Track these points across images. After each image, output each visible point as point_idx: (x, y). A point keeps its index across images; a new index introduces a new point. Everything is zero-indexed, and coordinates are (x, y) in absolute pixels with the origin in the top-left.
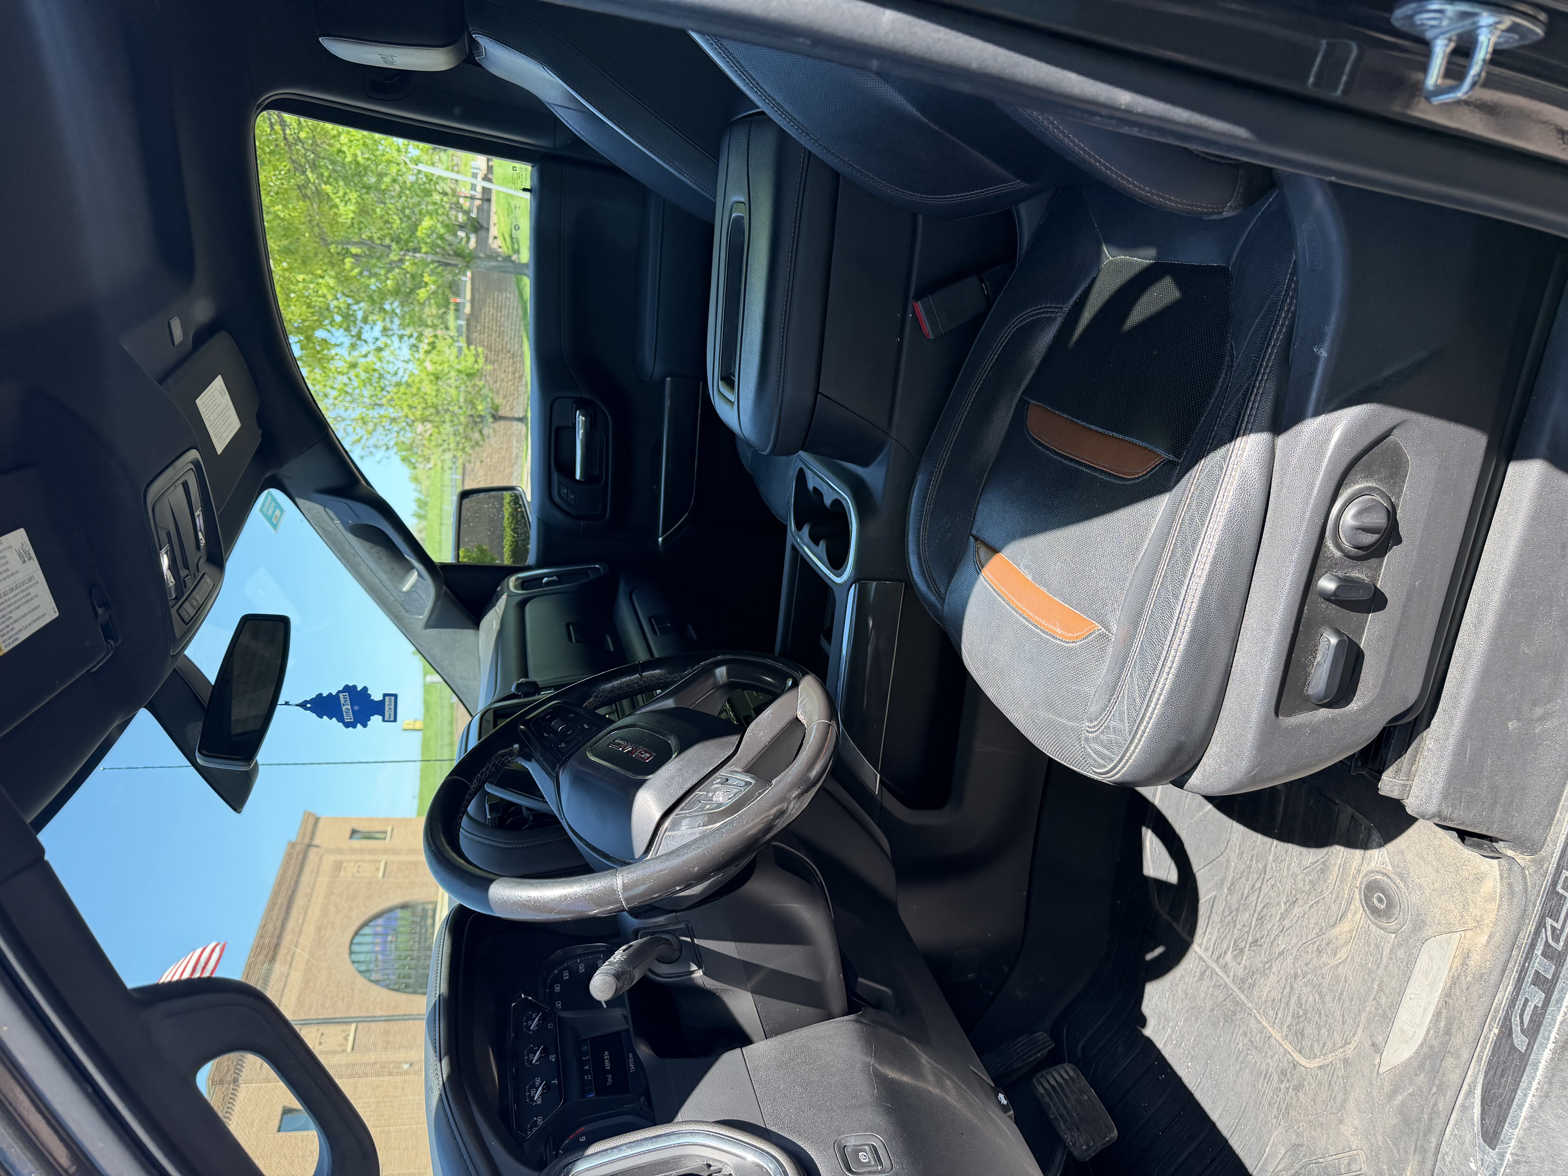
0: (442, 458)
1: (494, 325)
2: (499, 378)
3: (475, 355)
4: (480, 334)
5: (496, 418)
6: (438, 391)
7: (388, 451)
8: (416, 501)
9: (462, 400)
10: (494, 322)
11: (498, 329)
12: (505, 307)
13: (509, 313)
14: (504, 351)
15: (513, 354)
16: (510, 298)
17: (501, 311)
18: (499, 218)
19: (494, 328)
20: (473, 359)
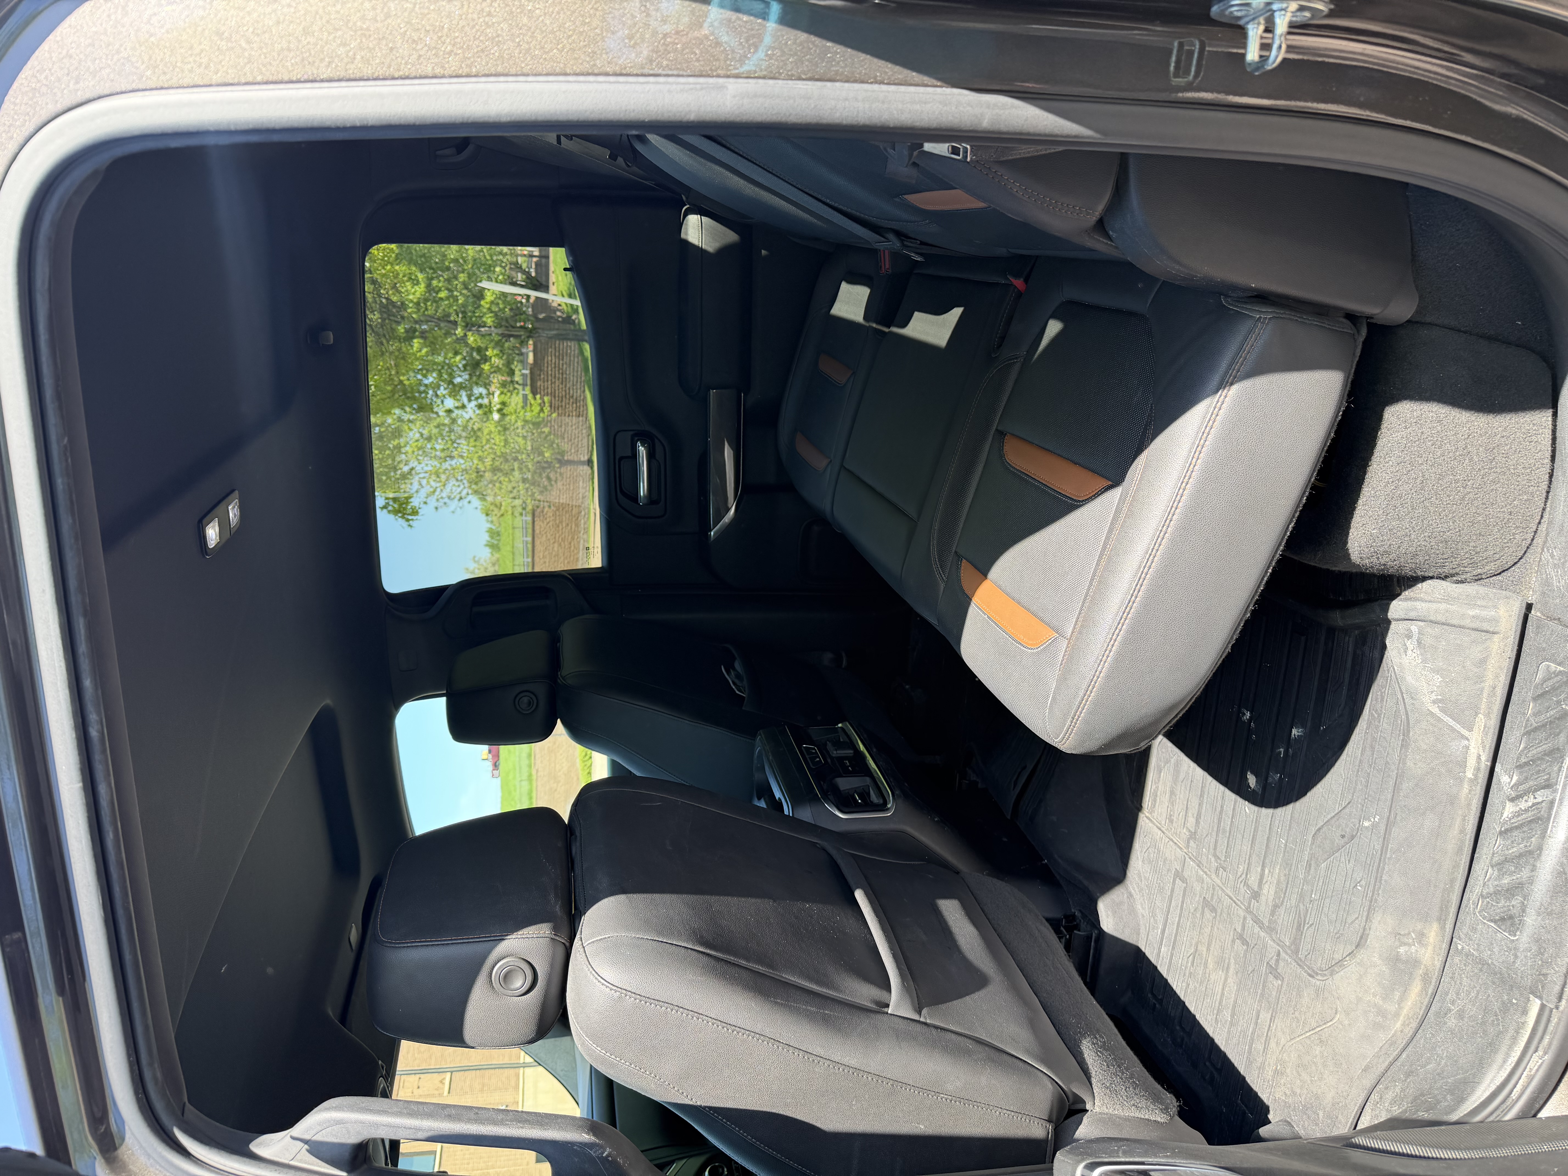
0: (513, 504)
1: (557, 372)
2: (563, 422)
3: (540, 404)
4: (544, 382)
5: (563, 463)
6: (506, 441)
7: (461, 501)
8: (487, 531)
9: (529, 448)
10: (557, 369)
11: (560, 376)
12: (567, 355)
13: (570, 360)
14: (567, 396)
15: (576, 399)
16: (570, 347)
17: (563, 360)
18: (557, 277)
19: (557, 375)
20: (539, 408)
